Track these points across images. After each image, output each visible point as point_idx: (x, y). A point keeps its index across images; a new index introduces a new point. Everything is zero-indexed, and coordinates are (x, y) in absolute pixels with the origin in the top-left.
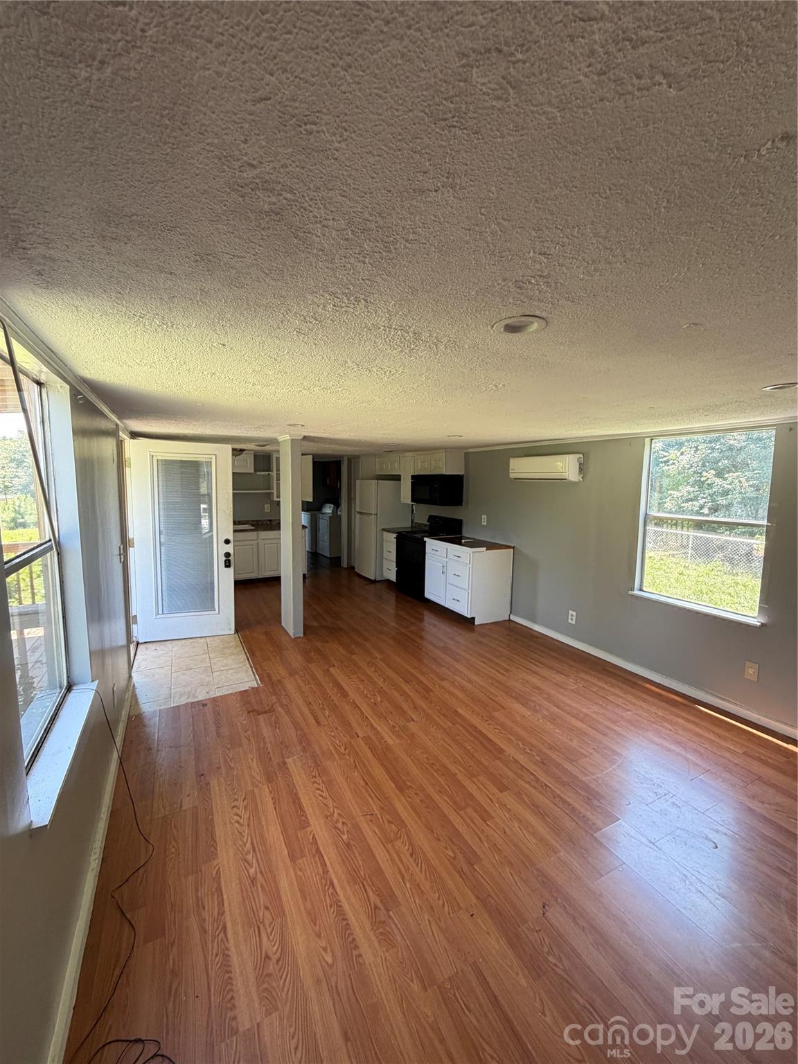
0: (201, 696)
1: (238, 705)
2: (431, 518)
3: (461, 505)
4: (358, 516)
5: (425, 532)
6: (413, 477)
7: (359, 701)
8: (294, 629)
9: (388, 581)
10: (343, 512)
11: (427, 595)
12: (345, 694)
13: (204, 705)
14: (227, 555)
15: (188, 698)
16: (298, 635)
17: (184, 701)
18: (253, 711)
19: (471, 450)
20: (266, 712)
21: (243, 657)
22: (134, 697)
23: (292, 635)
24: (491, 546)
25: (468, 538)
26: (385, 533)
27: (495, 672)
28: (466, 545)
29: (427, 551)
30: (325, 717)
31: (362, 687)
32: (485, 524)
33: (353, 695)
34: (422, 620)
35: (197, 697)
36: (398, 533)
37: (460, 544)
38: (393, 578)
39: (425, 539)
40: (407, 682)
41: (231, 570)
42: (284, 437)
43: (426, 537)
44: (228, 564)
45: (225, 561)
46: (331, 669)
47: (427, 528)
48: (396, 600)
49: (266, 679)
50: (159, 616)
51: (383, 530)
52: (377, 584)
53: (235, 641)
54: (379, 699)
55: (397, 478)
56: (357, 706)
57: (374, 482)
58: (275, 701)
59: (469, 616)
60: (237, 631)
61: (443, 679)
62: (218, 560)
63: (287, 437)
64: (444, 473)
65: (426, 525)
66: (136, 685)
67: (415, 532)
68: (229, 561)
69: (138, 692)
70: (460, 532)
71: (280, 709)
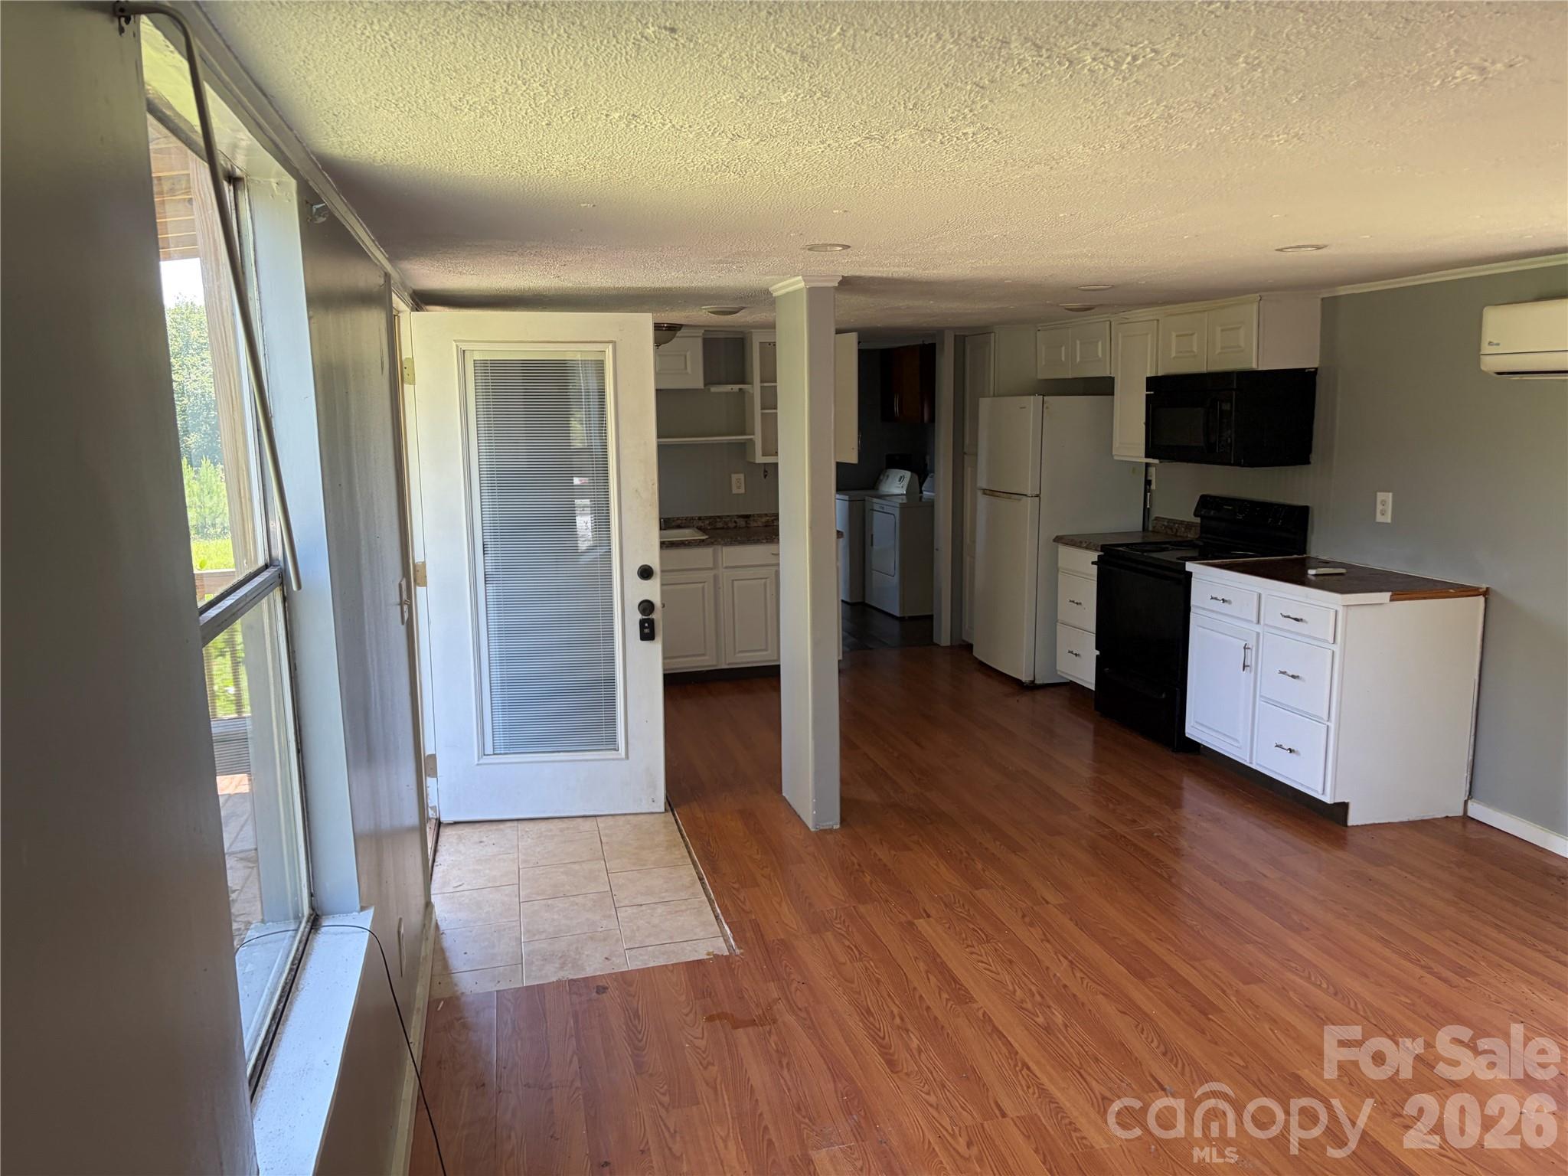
0: (593, 965)
1: (683, 998)
2: (1206, 503)
3: (1307, 462)
4: (982, 501)
5: (1189, 544)
6: (1152, 383)
7: (1003, 1017)
8: (816, 807)
9: (1072, 687)
10: (940, 489)
11: (1195, 729)
12: (961, 996)
13: (602, 990)
14: (647, 607)
15: (562, 968)
16: (826, 825)
17: (551, 974)
18: (722, 1016)
19: (1342, 291)
20: (753, 1023)
21: (687, 873)
22: (440, 953)
23: (810, 825)
24: (1406, 588)
25: (1326, 563)
26: (1064, 551)
27: (1419, 972)
28: (1324, 583)
29: (1193, 602)
30: (909, 1049)
31: (1007, 979)
32: (1388, 519)
33: (985, 1000)
34: (1176, 804)
35: (584, 969)
36: (1103, 548)
37: (1301, 580)
38: (1088, 681)
39: (1190, 566)
40: (1140, 975)
41: (655, 648)
42: (790, 285)
43: (1192, 559)
44: (647, 632)
45: (642, 623)
46: (921, 923)
47: (1192, 535)
48: (1095, 742)
49: (750, 934)
50: (486, 760)
51: (1059, 540)
52: (1039, 696)
53: (666, 831)
54: (1059, 1018)
55: (1103, 387)
56: (995, 1029)
57: (1033, 402)
58: (775, 995)
59: (1328, 799)
60: (671, 804)
61: (1250, 979)
62: (625, 621)
63: (797, 283)
64: (1254, 366)
65: (1189, 526)
66: (443, 926)
67: (1160, 547)
68: (651, 623)
69: (447, 942)
70: (1301, 545)
71: (790, 1019)
